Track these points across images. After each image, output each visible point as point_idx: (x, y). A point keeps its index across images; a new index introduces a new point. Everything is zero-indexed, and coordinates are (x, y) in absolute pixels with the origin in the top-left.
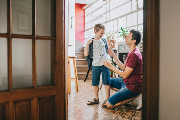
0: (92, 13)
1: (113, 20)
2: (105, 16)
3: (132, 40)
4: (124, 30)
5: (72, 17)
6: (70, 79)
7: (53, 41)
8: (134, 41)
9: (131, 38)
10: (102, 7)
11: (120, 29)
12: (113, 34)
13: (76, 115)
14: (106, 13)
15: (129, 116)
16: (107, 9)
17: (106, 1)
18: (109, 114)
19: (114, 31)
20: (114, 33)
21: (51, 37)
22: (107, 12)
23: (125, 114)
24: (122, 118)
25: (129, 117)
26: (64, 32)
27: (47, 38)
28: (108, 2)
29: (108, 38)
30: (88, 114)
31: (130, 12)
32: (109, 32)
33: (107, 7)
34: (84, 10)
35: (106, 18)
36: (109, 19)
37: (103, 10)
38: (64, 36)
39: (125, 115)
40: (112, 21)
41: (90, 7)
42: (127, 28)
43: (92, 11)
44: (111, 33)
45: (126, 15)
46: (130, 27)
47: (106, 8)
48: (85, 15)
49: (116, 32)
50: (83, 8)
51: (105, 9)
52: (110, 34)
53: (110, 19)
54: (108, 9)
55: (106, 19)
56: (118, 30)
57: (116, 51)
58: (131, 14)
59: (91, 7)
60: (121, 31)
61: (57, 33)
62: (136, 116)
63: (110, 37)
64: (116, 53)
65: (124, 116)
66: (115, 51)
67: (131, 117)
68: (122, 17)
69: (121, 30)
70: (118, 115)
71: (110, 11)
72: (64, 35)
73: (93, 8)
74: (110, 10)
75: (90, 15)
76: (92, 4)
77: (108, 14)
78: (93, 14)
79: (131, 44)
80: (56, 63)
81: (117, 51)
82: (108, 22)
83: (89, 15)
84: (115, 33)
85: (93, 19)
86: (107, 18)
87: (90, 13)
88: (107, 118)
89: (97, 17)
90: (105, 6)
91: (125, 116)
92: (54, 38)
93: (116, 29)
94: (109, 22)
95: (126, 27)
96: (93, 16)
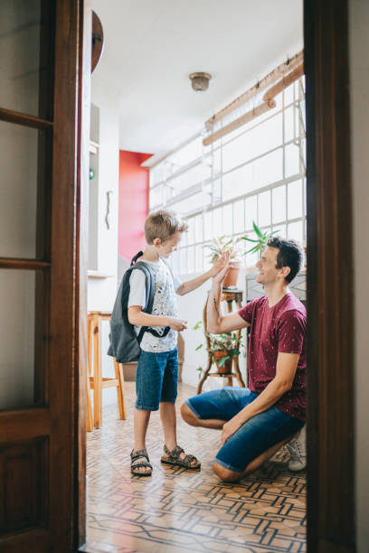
0: (169, 179)
1: (232, 201)
2: (207, 188)
3: (279, 267)
4: (263, 232)
5: (108, 194)
6: (100, 380)
7: (42, 272)
8: (286, 271)
9: (276, 263)
10: (198, 162)
11: (252, 228)
12: (231, 245)
13: (115, 493)
14: (211, 180)
15: (274, 498)
16: (214, 168)
17: (210, 146)
18: (216, 490)
19: (234, 235)
20: (235, 240)
21: (36, 260)
22: (214, 177)
23: (266, 489)
24: (256, 502)
25: (277, 500)
26: (75, 246)
27: (23, 262)
28: (217, 149)
29: (216, 255)
30: (151, 491)
31: (282, 179)
32: (221, 236)
33: (213, 162)
34: (147, 170)
35: (211, 194)
36: (221, 198)
37: (202, 173)
38: (75, 258)
39: (263, 493)
40: (230, 206)
41: (163, 162)
42: (272, 226)
43: (169, 175)
44: (226, 240)
45: (271, 187)
46: (283, 223)
47: (211, 166)
48: (151, 185)
49: (239, 237)
50: (145, 164)
51: (210, 169)
52: (221, 243)
53: (224, 200)
54: (217, 168)
55: (212, 200)
56: (246, 232)
57: (241, 294)
58: (285, 186)
59: (166, 162)
60: (254, 236)
61: (53, 248)
62: (297, 497)
63: (221, 253)
64: (242, 300)
65: (260, 497)
66: (238, 296)
67: (281, 499)
68: (256, 193)
69: (255, 233)
70: (243, 494)
71: (222, 174)
72: (75, 254)
73: (173, 165)
74: (224, 171)
75: (165, 185)
76: (171, 153)
77: (217, 183)
78: (173, 183)
79: (273, 281)
80: (50, 338)
81: (244, 295)
82: (217, 207)
83: (162, 185)
84: (238, 240)
85: (173, 198)
86: (214, 195)
87: (165, 180)
88: (209, 502)
89: (184, 192)
90: (208, 161)
91: (264, 497)
92: (45, 264)
93: (239, 229)
94: (220, 209)
95: (270, 223)
96: (172, 189)
